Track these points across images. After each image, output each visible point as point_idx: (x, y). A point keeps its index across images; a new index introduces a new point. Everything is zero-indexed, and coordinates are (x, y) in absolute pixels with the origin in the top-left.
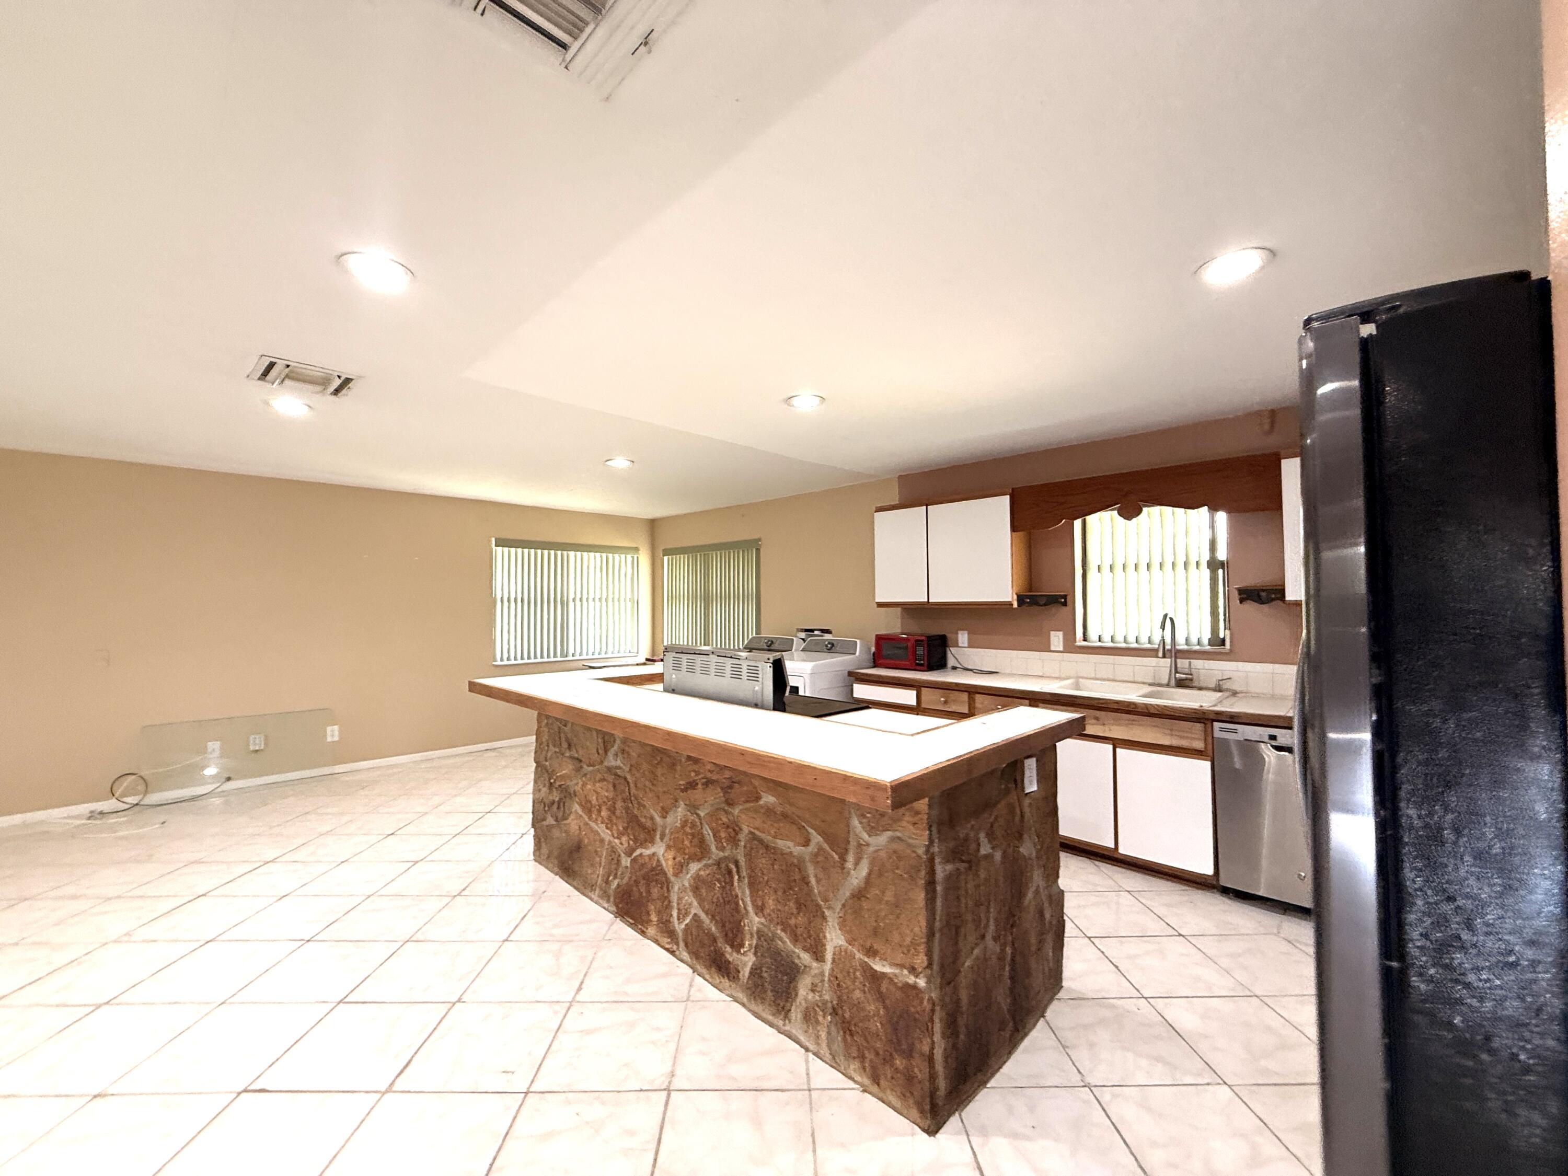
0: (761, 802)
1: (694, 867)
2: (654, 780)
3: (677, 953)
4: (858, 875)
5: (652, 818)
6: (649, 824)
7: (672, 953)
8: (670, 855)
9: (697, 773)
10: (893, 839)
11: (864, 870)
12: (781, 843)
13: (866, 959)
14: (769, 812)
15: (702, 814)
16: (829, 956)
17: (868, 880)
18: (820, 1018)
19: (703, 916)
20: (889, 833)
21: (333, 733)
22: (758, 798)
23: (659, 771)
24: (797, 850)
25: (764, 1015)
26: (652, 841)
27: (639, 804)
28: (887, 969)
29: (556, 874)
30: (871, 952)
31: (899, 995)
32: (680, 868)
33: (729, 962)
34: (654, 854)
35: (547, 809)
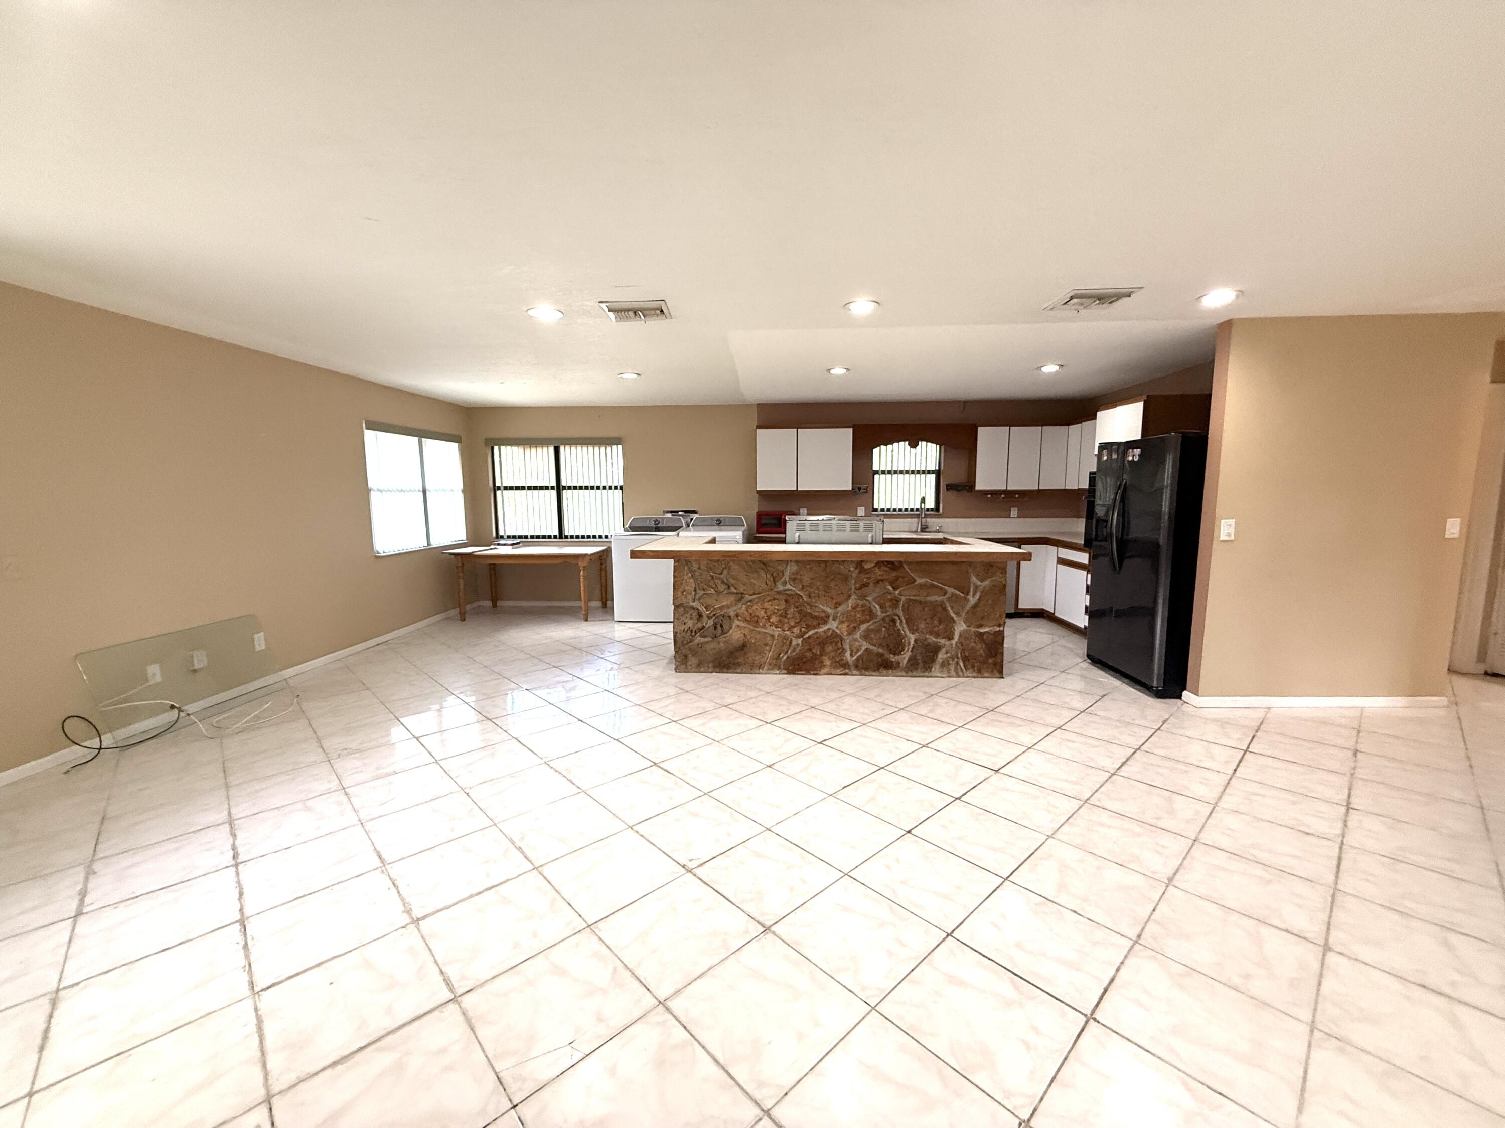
0: (916, 583)
1: (864, 627)
2: (827, 589)
3: (850, 673)
4: (972, 600)
5: (824, 611)
6: (823, 614)
7: (846, 674)
8: (845, 626)
9: (869, 578)
10: (991, 581)
11: (977, 596)
12: (929, 598)
13: (977, 629)
14: (921, 586)
15: (869, 598)
16: (956, 637)
17: (980, 599)
18: (951, 662)
19: (871, 647)
20: (990, 579)
21: (260, 642)
22: (915, 581)
23: (832, 584)
24: (939, 598)
25: (917, 675)
26: (825, 622)
27: (811, 606)
28: (987, 629)
30: (981, 626)
31: (991, 637)
32: (852, 631)
33: (893, 662)
34: (829, 629)
35: (693, 634)
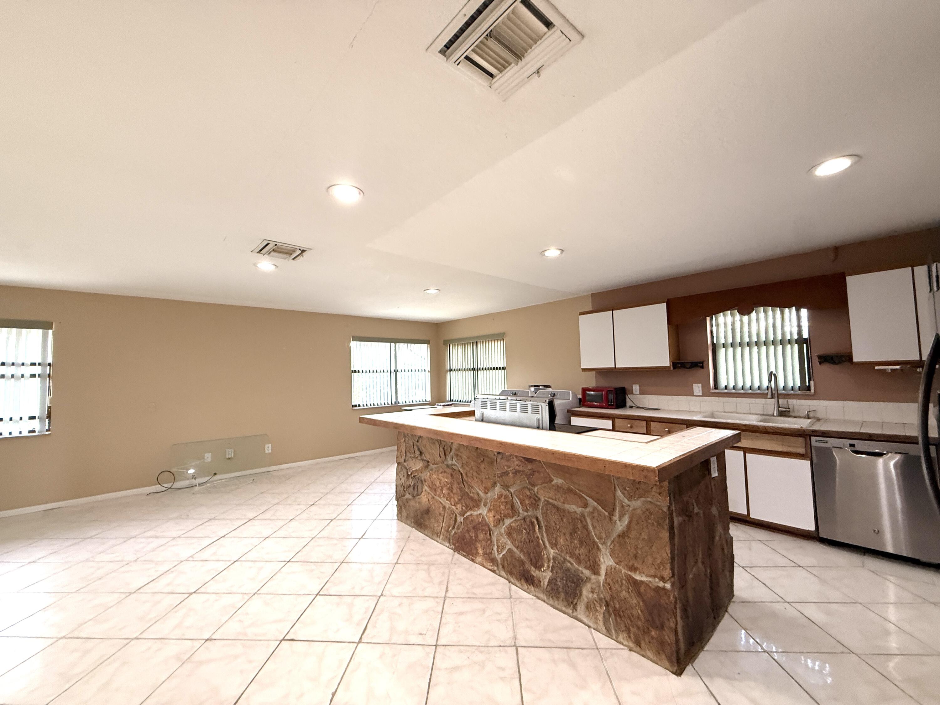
0: (553, 483)
1: (508, 522)
2: (479, 472)
3: (497, 572)
4: (620, 526)
5: (478, 494)
6: (476, 497)
7: (494, 571)
8: (491, 514)
9: (509, 467)
10: (645, 503)
11: (626, 520)
12: (567, 506)
13: (629, 573)
14: (558, 488)
15: (512, 490)
16: (603, 572)
17: (629, 527)
18: (598, 608)
19: (515, 549)
20: (642, 499)
21: (268, 448)
22: (551, 481)
23: (483, 466)
24: (579, 510)
25: (559, 607)
26: (478, 507)
27: (469, 486)
28: (644, 579)
29: (413, 527)
30: (633, 569)
31: (652, 593)
32: (499, 522)
33: (533, 576)
34: (480, 514)
35: (405, 489)
